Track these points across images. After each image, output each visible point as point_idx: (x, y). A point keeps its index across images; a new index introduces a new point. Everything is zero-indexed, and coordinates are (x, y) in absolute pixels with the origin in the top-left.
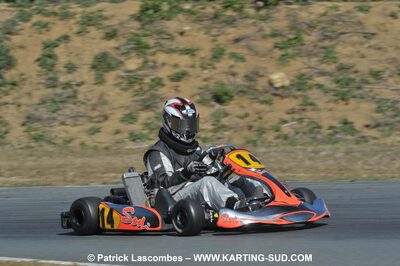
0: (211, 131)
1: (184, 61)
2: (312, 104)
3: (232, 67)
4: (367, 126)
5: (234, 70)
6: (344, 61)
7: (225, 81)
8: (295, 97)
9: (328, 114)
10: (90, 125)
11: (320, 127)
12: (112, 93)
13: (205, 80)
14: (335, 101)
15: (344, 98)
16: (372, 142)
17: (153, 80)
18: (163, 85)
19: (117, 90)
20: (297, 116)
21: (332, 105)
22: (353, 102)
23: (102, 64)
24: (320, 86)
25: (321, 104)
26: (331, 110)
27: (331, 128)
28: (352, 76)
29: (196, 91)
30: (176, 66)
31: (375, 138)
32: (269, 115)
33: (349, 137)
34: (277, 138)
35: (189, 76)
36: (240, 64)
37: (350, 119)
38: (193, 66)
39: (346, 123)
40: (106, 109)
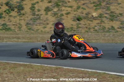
0: (76, 28)
1: (69, 9)
2: (103, 22)
3: (82, 11)
4: (118, 28)
6: (112, 10)
7: (80, 15)
8: (99, 20)
10: (44, 26)
11: (105, 28)
12: (50, 17)
13: (75, 15)
14: (110, 21)
15: (112, 20)
16: (120, 32)
18: (63, 16)
20: (99, 25)
21: (109, 22)
22: (114, 21)
23: (47, 9)
24: (106, 17)
25: (106, 22)
26: (108, 23)
27: (108, 28)
28: (114, 14)
30: (67, 11)
33: (113, 31)
34: (94, 30)
35: (71, 13)
36: (84, 10)
37: (114, 26)
38: (72, 11)
39: (112, 27)
40: (48, 22)
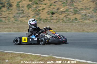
0: (50, 20)
1: (45, 6)
2: (69, 15)
3: (54, 7)
4: (80, 19)
5: (54, 8)
6: (75, 6)
7: (52, 10)
8: (66, 13)
9: (72, 17)
10: (26, 18)
11: (71, 19)
12: (30, 12)
13: (49, 10)
14: (74, 14)
16: (81, 22)
17: (38, 10)
18: (40, 11)
19: (32, 11)
22: (77, 14)
23: (29, 6)
24: (71, 11)
25: (71, 15)
26: (73, 16)
27: (73, 19)
28: (77, 9)
29: (47, 12)
30: (43, 7)
31: (81, 21)
32: (61, 17)
33: (76, 21)
34: (63, 21)
35: (45, 9)
36: (55, 7)
37: (77, 18)
38: (46, 7)
40: (29, 15)
